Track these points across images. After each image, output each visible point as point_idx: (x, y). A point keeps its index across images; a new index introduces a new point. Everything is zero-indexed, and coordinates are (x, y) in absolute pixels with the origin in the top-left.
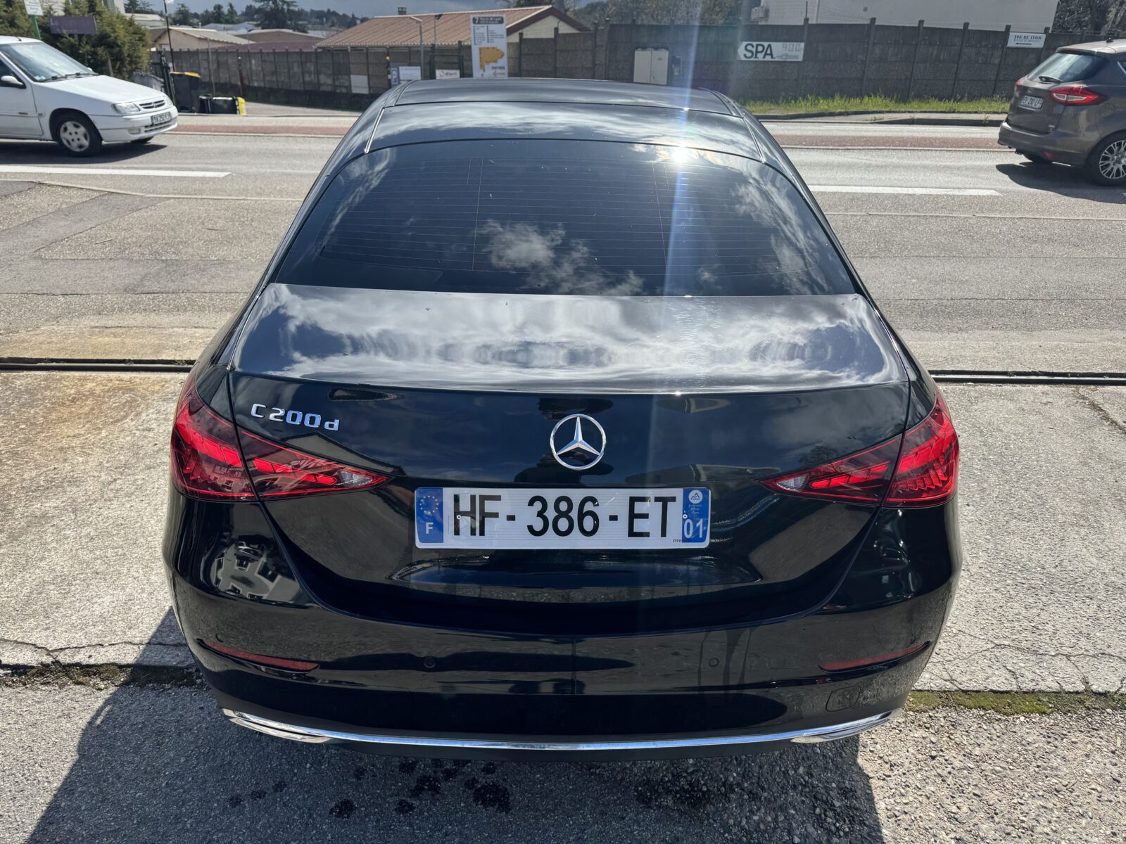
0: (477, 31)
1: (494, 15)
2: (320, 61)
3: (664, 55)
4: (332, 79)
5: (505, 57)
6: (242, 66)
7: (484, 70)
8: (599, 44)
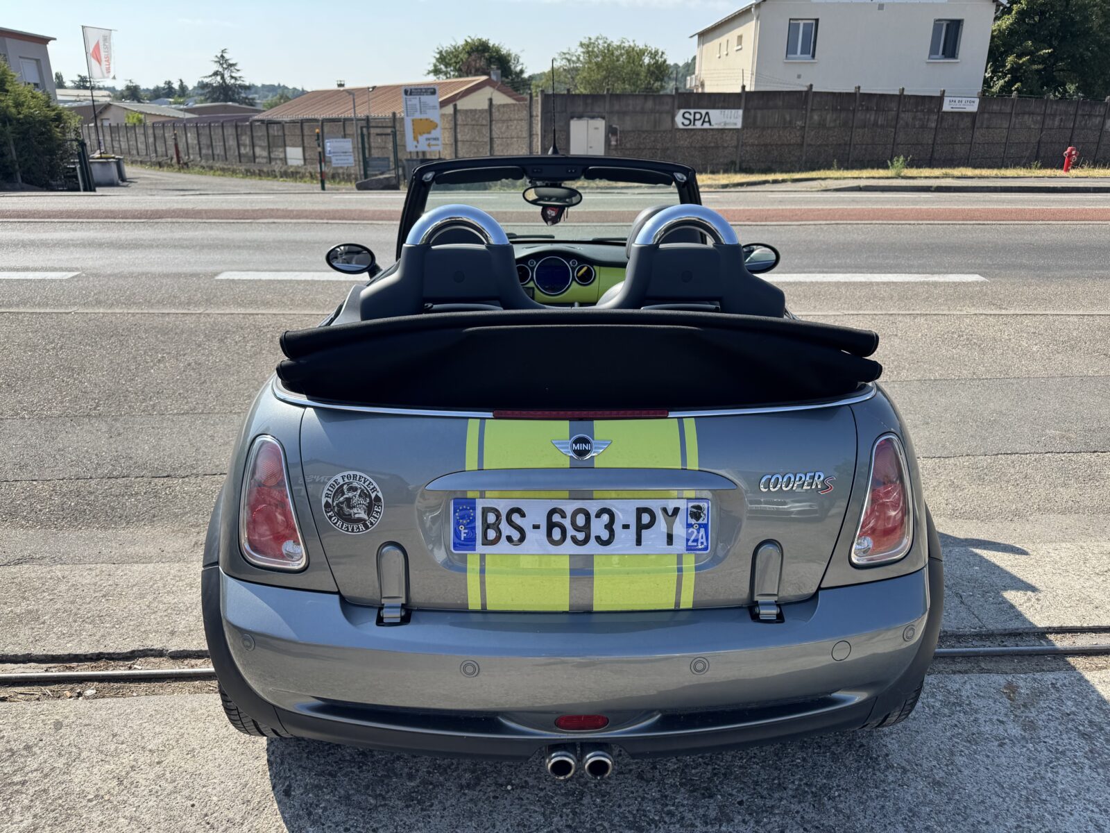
0: (409, 103)
1: (426, 87)
2: (255, 134)
3: (601, 124)
4: (267, 150)
5: (438, 129)
6: (178, 139)
7: (418, 142)
8: (534, 114)
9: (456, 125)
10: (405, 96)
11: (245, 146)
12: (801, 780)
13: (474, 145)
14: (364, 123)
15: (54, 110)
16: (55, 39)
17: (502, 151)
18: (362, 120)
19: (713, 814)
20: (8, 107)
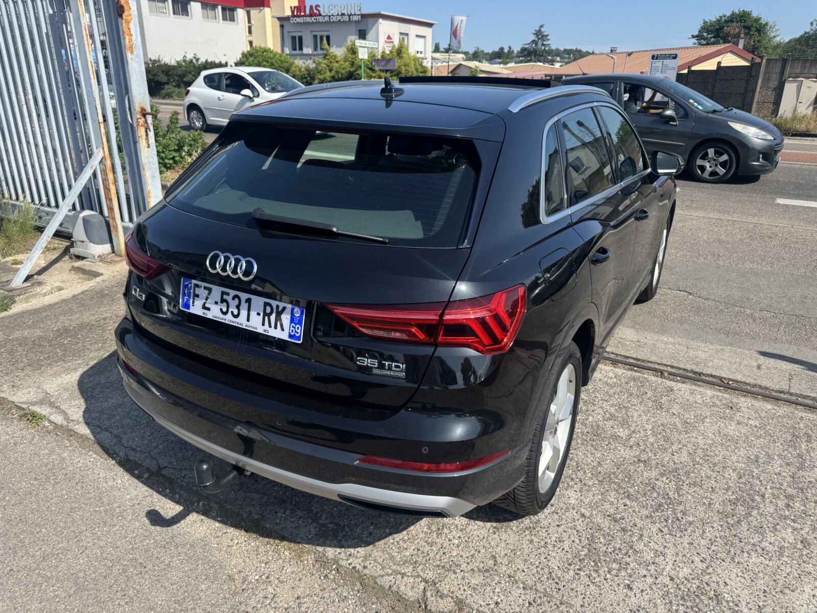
0: (653, 65)
3: (814, 84)
8: (754, 73)
9: (687, 82)
10: (652, 60)
20: (400, 66)
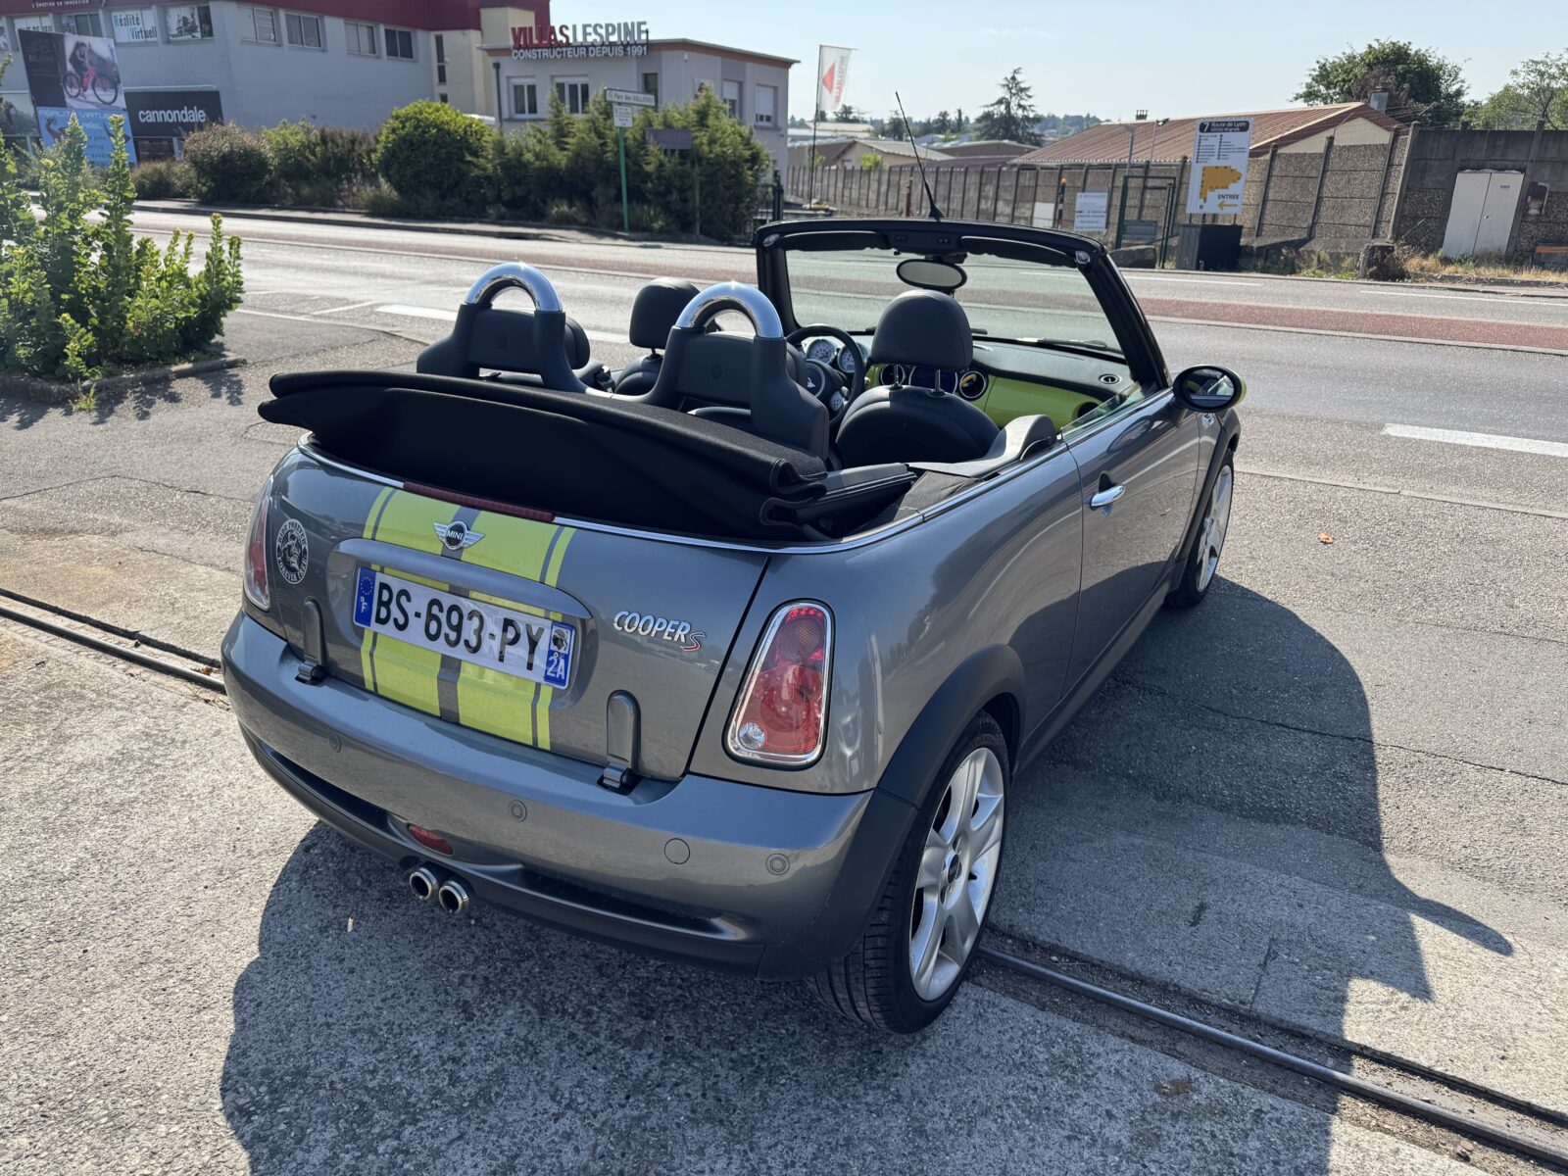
0: (1203, 142)
1: (1234, 120)
2: (1001, 184)
3: (1515, 181)
4: (1011, 206)
5: (1242, 180)
6: (913, 187)
7: (1205, 201)
8: (1396, 161)
9: (1269, 176)
10: (1199, 133)
11: (987, 198)
12: (763, 1050)
13: (1292, 207)
14: (1140, 172)
15: (751, 149)
16: (799, 62)
17: (1333, 217)
18: (1141, 167)
19: (628, 1034)
20: (702, 144)
